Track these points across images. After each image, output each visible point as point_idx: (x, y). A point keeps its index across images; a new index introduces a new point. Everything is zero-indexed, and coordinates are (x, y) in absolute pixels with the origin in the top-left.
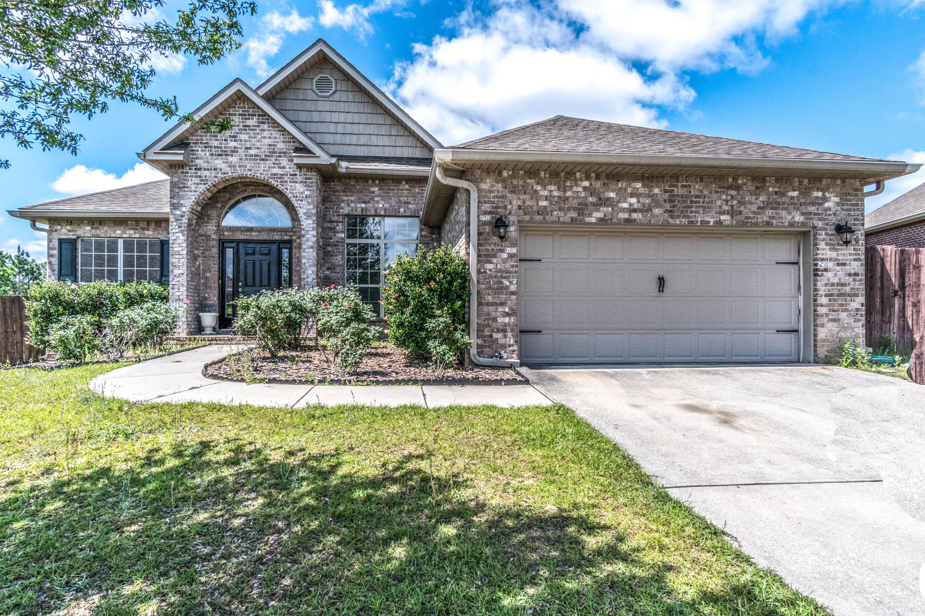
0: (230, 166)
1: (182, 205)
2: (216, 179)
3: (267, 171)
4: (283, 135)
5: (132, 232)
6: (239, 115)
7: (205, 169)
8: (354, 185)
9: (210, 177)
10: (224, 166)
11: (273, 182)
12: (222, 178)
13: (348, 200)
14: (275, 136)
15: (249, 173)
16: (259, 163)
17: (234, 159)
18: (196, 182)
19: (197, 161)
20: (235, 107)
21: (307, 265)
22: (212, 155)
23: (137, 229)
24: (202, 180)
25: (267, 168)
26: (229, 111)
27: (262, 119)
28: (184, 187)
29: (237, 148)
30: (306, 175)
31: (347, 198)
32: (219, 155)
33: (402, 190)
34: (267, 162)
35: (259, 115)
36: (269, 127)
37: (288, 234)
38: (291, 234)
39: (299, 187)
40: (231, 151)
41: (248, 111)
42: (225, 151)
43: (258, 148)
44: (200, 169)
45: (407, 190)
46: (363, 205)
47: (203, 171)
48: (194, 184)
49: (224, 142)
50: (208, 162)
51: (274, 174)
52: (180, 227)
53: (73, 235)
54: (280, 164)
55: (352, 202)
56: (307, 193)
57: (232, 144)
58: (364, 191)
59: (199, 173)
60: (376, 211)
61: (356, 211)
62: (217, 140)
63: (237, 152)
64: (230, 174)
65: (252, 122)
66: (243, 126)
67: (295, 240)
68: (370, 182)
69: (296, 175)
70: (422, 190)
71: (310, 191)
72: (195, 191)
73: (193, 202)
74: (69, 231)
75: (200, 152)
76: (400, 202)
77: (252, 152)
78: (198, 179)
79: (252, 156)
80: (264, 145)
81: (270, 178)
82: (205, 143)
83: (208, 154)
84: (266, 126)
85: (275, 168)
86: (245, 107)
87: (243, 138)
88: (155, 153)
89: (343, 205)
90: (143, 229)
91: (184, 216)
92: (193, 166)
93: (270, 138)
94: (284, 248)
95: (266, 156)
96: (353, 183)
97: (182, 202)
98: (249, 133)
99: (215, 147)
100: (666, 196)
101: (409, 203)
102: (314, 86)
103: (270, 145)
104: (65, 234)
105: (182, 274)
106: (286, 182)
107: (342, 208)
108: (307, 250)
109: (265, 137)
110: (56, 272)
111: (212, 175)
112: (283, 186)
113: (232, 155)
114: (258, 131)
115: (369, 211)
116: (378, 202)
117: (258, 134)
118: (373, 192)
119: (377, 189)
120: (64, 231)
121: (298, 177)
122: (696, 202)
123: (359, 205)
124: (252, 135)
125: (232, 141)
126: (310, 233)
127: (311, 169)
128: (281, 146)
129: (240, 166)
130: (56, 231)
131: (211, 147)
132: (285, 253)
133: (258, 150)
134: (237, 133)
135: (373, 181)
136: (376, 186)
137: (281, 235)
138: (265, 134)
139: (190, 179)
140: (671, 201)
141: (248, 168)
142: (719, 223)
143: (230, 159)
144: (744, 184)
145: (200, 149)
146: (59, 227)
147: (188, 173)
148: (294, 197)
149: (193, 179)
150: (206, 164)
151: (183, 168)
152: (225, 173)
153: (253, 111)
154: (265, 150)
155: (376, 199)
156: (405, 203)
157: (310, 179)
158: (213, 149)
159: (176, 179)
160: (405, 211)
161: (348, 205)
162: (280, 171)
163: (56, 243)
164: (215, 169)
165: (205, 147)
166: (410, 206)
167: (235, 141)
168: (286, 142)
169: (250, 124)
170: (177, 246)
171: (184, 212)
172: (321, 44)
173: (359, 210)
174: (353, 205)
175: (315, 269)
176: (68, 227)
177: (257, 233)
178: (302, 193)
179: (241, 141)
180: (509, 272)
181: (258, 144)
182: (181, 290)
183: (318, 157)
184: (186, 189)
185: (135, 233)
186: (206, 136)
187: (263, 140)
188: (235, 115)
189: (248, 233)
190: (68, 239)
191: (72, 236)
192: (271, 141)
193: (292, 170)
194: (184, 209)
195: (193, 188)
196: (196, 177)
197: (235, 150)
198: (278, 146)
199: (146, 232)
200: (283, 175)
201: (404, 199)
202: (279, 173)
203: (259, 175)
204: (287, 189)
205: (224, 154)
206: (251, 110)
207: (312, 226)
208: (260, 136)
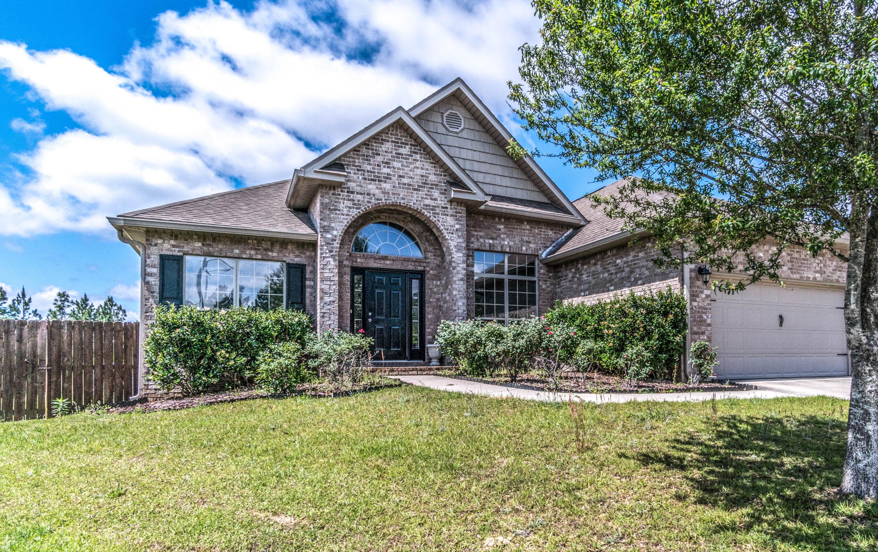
0: (383, 193)
1: (333, 229)
2: (370, 205)
3: (420, 201)
4: (434, 167)
5: (252, 252)
6: (392, 141)
7: (357, 193)
8: (482, 221)
9: (363, 201)
10: (377, 192)
11: (426, 213)
12: (375, 204)
13: (477, 236)
14: (427, 167)
15: (403, 201)
16: (412, 193)
17: (387, 186)
18: (349, 205)
19: (349, 183)
20: (388, 133)
21: (458, 296)
22: (365, 179)
23: (259, 250)
24: (354, 204)
25: (420, 199)
26: (382, 136)
27: (415, 149)
28: (336, 210)
29: (391, 175)
30: (456, 209)
31: (476, 234)
32: (372, 180)
33: (524, 230)
34: (420, 193)
35: (411, 145)
36: (421, 157)
37: (422, 264)
38: (424, 264)
39: (450, 221)
40: (384, 177)
41: (400, 139)
42: (378, 177)
43: (411, 178)
44: (352, 193)
45: (529, 230)
46: (491, 241)
47: (355, 195)
48: (346, 207)
49: (376, 167)
50: (361, 186)
51: (427, 205)
52: (331, 251)
53: (179, 251)
54: (432, 195)
55: (481, 237)
56: (457, 226)
57: (385, 170)
58: (492, 228)
59: (352, 196)
60: (502, 247)
61: (485, 246)
62: (370, 164)
63: (390, 179)
64: (384, 201)
65: (405, 150)
66: (396, 153)
67: (429, 272)
68: (497, 220)
69: (447, 208)
70: (541, 231)
71: (460, 224)
72: (347, 215)
73: (346, 226)
74: (173, 246)
75: (352, 175)
76: (522, 240)
77: (405, 181)
78: (351, 202)
79: (405, 184)
80: (417, 175)
81: (423, 208)
82: (357, 166)
83: (360, 177)
84: (418, 157)
85: (427, 199)
86: (398, 135)
87: (395, 166)
88: (315, 172)
89: (473, 239)
90: (266, 250)
91: (335, 240)
92: (345, 188)
93: (422, 169)
94: (415, 279)
95: (419, 186)
96: (481, 219)
97: (333, 225)
98: (402, 162)
99: (368, 171)
100: (789, 258)
101: (530, 242)
102: (445, 120)
103: (422, 176)
104: (168, 250)
105: (334, 302)
106: (438, 214)
107: (473, 243)
108: (457, 282)
109: (418, 168)
110: (157, 295)
111: (366, 200)
112: (435, 217)
113: (385, 182)
114: (410, 161)
115: (496, 247)
116: (504, 240)
117: (411, 163)
118: (500, 230)
119: (502, 227)
120: (166, 246)
121: (449, 210)
122: (804, 263)
123: (487, 241)
124: (405, 164)
125: (385, 167)
126: (461, 265)
127: (461, 203)
128: (432, 178)
129: (393, 194)
130: (156, 245)
131: (364, 171)
132: (415, 284)
133: (410, 180)
134: (390, 160)
135: (500, 219)
136: (502, 224)
137: (415, 265)
138: (418, 164)
139: (342, 201)
140: (792, 262)
141: (401, 196)
142: (815, 278)
143: (384, 185)
144: (826, 253)
145: (352, 171)
146: (160, 241)
147: (340, 195)
148: (445, 229)
149: (345, 202)
150: (359, 188)
151: (334, 189)
152: (378, 200)
153: (406, 140)
154: (417, 181)
155: (502, 236)
156: (527, 242)
157: (460, 213)
158: (366, 174)
159: (327, 200)
160: (527, 250)
161: (478, 240)
162: (432, 203)
163: (155, 259)
164: (368, 194)
165: (358, 170)
166: (531, 245)
167: (388, 167)
168: (438, 175)
169: (402, 152)
170: (327, 271)
171: (336, 236)
172: (459, 82)
173: (487, 245)
174: (482, 240)
175: (465, 301)
176: (172, 242)
177: (391, 262)
178: (452, 226)
179: (394, 168)
180: (706, 309)
181: (411, 173)
182: (332, 318)
183: (475, 194)
184: (338, 212)
185: (257, 254)
186: (359, 159)
187: (415, 170)
188: (388, 141)
189: (382, 262)
190: (172, 256)
191: (176, 252)
192: (423, 172)
193: (443, 203)
194: (335, 233)
195: (345, 211)
196: (349, 200)
197: (388, 177)
198: (430, 178)
199: (270, 253)
200: (435, 206)
201: (526, 238)
202: (431, 204)
203: (412, 204)
204: (439, 221)
205: (377, 179)
206: (404, 139)
207: (462, 259)
208: (413, 166)
